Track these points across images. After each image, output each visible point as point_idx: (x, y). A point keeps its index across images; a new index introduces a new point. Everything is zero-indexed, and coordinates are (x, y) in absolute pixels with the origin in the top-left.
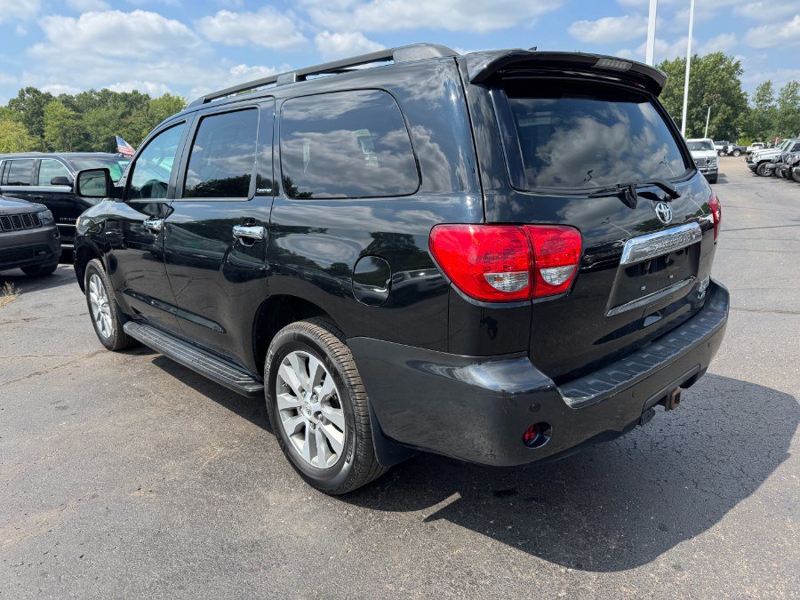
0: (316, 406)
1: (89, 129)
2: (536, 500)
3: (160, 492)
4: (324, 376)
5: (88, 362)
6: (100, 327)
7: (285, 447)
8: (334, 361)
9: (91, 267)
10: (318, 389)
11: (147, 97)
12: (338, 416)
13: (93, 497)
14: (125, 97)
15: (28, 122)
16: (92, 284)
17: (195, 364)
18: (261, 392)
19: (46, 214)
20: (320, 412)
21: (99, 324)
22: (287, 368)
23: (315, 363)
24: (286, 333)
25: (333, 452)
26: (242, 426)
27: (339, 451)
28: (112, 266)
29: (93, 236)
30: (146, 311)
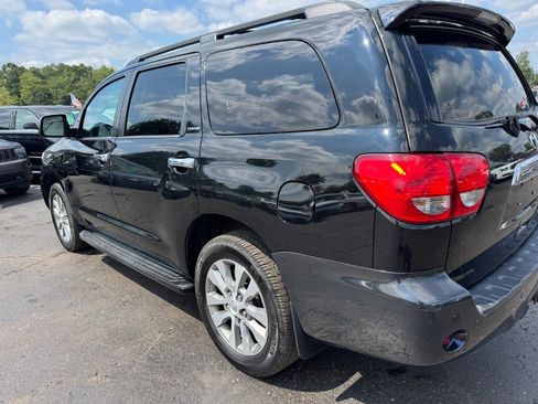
0: (242, 305)
1: (51, 91)
2: (424, 377)
3: (114, 376)
4: (248, 281)
5: (54, 261)
6: (62, 234)
7: (214, 335)
8: (258, 269)
9: (54, 189)
10: (243, 291)
11: (90, 68)
12: (262, 314)
13: (59, 383)
14: (75, 68)
15: (9, 86)
16: (55, 202)
17: (137, 265)
18: (192, 290)
19: (20, 150)
20: (244, 310)
21: (61, 231)
22: (215, 272)
23: (240, 269)
24: (214, 244)
25: (255, 342)
26: (175, 313)
27: (262, 343)
28: (70, 187)
29: (55, 166)
30: (97, 223)
